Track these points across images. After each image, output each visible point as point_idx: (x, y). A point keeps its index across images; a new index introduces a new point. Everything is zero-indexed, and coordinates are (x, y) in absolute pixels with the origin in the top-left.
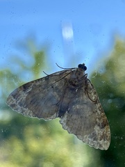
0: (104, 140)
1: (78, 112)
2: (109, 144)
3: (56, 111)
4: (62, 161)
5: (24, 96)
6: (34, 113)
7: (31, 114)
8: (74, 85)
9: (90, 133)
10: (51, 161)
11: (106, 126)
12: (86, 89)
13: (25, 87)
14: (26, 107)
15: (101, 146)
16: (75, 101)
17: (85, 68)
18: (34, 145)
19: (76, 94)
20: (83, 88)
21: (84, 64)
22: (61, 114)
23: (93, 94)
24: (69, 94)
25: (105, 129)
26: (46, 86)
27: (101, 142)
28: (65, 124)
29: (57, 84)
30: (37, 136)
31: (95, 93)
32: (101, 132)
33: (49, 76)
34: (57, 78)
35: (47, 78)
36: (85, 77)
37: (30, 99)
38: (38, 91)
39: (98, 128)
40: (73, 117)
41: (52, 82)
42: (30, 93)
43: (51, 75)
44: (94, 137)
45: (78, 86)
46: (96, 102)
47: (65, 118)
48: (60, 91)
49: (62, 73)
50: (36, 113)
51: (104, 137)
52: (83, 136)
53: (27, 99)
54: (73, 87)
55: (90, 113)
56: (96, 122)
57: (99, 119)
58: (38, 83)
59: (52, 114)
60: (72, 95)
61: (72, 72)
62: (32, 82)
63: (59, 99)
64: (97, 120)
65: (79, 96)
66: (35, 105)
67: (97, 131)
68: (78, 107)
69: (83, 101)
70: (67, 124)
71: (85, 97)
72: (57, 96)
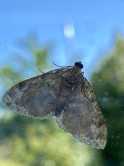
0: (101, 139)
1: (74, 111)
2: (105, 143)
3: (52, 110)
4: (63, 159)
5: (19, 94)
6: (30, 112)
7: (27, 113)
8: (71, 84)
9: (86, 132)
10: (52, 159)
11: (103, 125)
12: (82, 87)
13: (21, 85)
14: (22, 106)
15: (97, 145)
16: (71, 99)
17: (82, 67)
18: (36, 143)
19: (72, 92)
20: (80, 86)
21: (80, 63)
22: (57, 113)
23: (89, 92)
24: (65, 93)
25: (101, 128)
26: (42, 84)
27: (98, 141)
28: (61, 123)
29: (53, 83)
30: (39, 134)
31: (91, 92)
32: (98, 131)
33: (45, 74)
34: (53, 76)
35: (43, 76)
36: (81, 76)
37: (26, 98)
38: (34, 90)
39: (95, 127)
40: (69, 116)
41: (48, 80)
42: (26, 91)
43: (48, 74)
44: (90, 136)
45: (74, 84)
46: (92, 101)
47: (61, 117)
48: (56, 89)
49: (58, 71)
50: (32, 112)
51: (100, 136)
52: (79, 135)
53: (23, 97)
54: (69, 85)
55: (87, 112)
56: (93, 121)
57: (96, 118)
58: (34, 82)
59: (48, 113)
60: (68, 94)
61: (68, 70)
62: (28, 80)
63: (55, 97)
64: (94, 119)
65: (75, 95)
66: (30, 104)
67: (93, 130)
68: (74, 105)
69: (79, 99)
70: (63, 123)
71: (81, 95)
72: (54, 95)
